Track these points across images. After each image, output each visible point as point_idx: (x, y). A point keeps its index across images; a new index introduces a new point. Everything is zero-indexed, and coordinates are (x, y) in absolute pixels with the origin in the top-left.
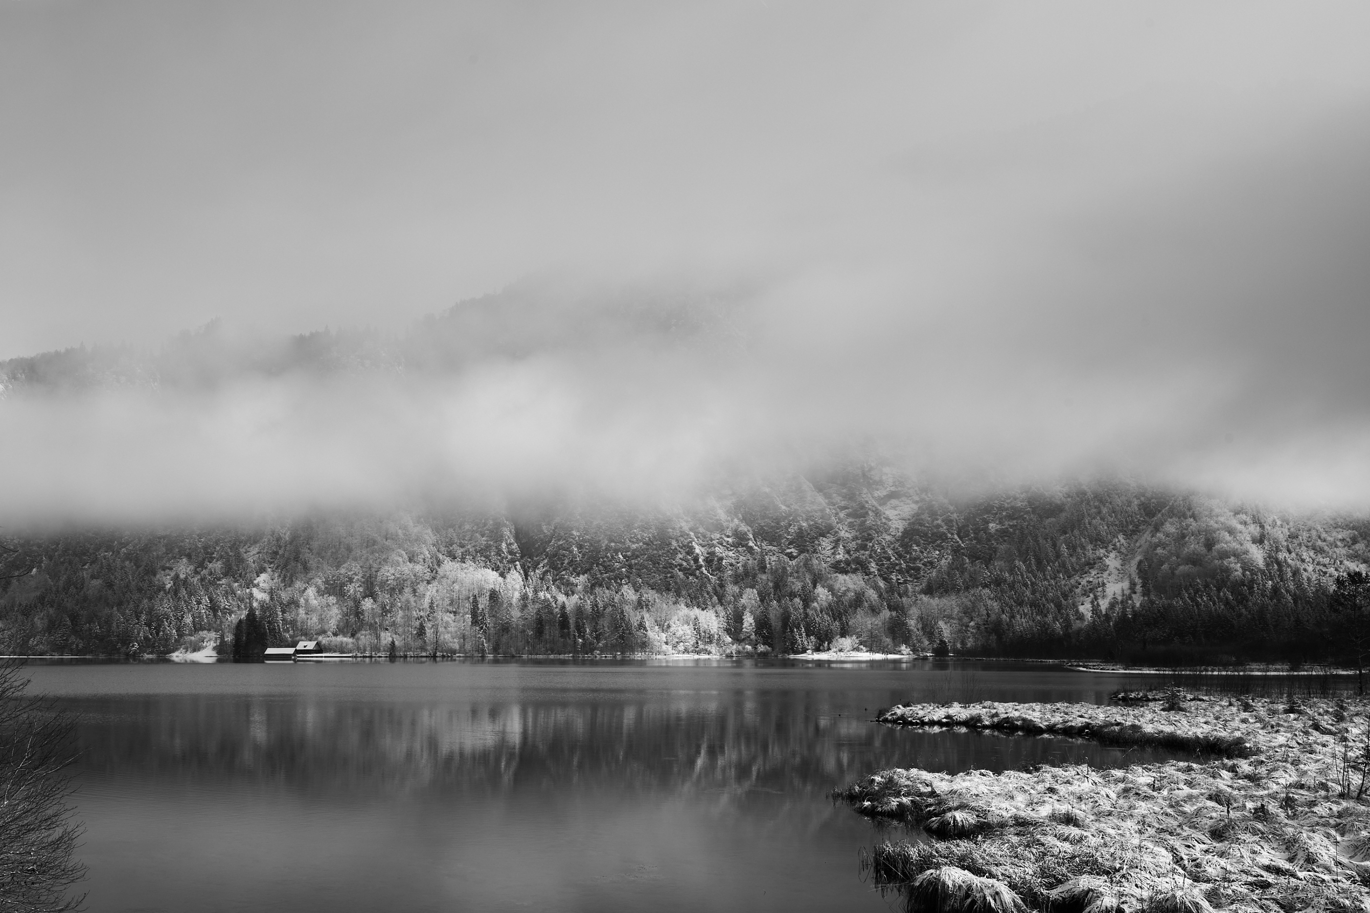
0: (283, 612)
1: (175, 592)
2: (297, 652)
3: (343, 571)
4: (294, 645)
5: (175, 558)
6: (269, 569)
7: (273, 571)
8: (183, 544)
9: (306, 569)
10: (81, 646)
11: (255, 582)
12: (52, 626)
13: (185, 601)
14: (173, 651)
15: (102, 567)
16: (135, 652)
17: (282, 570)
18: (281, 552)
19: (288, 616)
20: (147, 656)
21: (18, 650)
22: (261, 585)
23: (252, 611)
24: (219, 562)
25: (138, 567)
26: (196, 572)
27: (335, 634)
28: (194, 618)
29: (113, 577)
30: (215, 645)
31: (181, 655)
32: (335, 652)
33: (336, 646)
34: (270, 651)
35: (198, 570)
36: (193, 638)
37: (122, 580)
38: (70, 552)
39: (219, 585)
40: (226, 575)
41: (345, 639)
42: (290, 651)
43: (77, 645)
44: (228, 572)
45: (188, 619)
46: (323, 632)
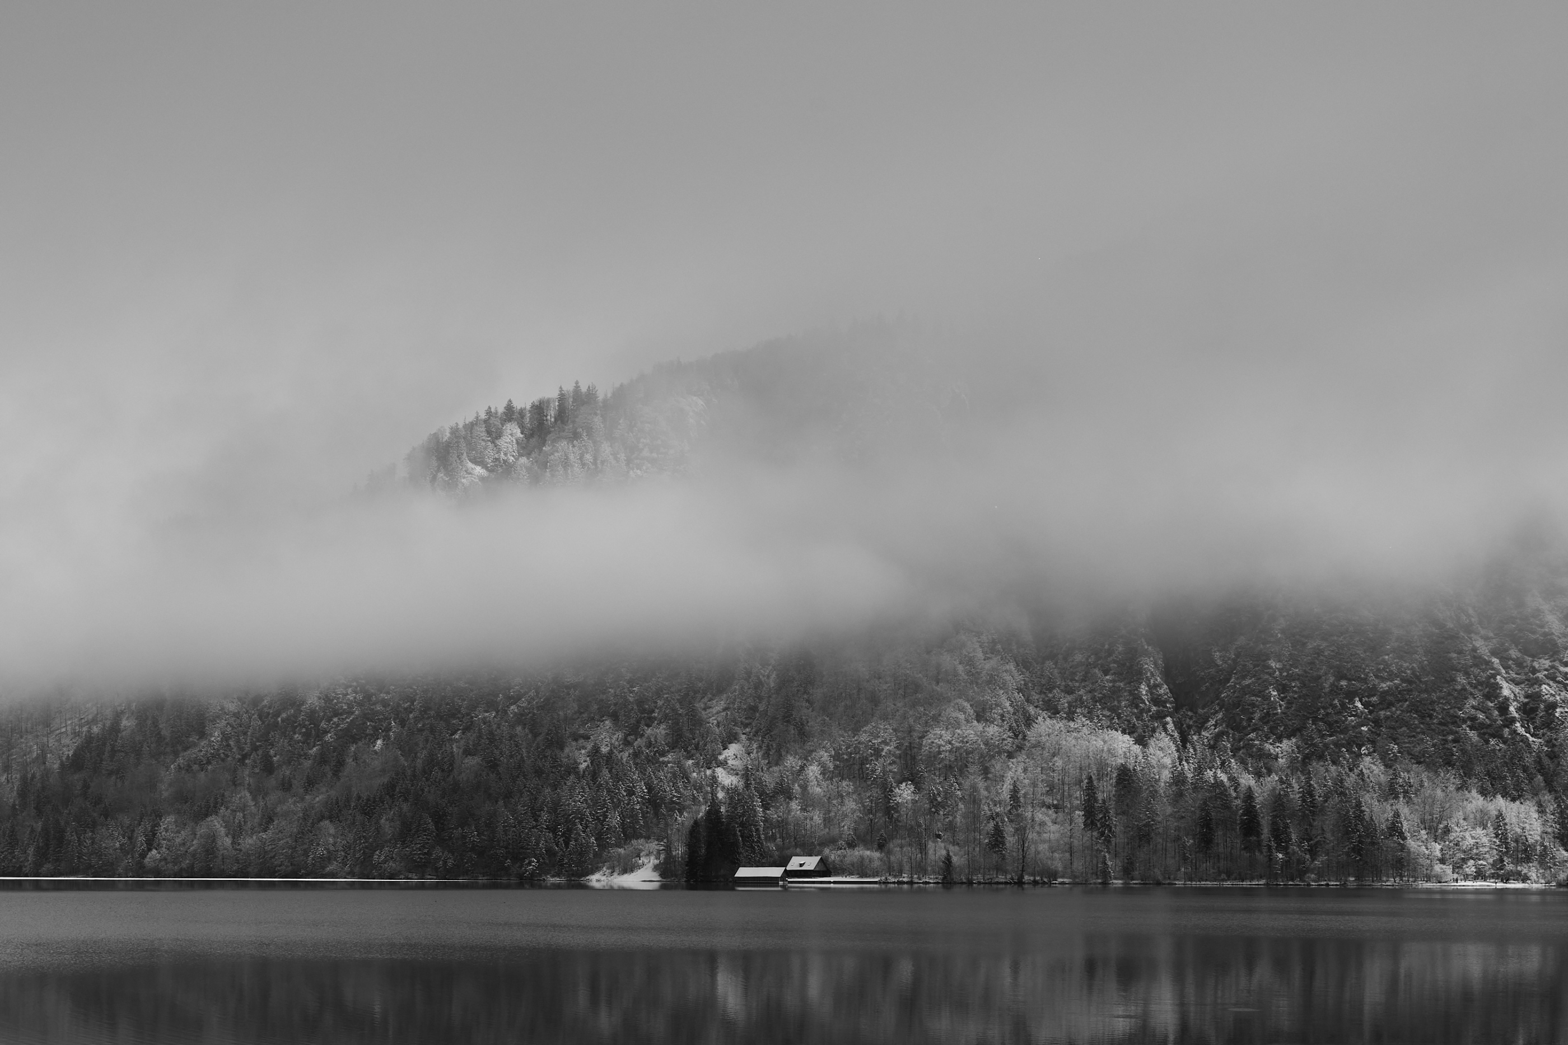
0: (766, 807)
1: (594, 774)
2: (788, 874)
3: (864, 737)
4: (783, 862)
5: (593, 719)
6: (743, 737)
7: (749, 739)
8: (604, 697)
9: (803, 735)
10: (450, 863)
11: (721, 758)
12: (406, 832)
13: (609, 791)
14: (592, 873)
15: (480, 737)
16: (533, 874)
17: (763, 737)
18: (762, 707)
19: (773, 814)
20: (552, 880)
21: (357, 870)
22: (730, 762)
23: (714, 805)
24: (663, 726)
25: (536, 735)
26: (627, 743)
27: (851, 845)
28: (623, 817)
29: (496, 752)
30: (657, 862)
31: (603, 878)
32: (851, 874)
33: (853, 865)
34: (743, 872)
35: (629, 738)
36: (621, 851)
37: (511, 756)
38: (432, 713)
39: (663, 763)
40: (673, 746)
41: (868, 853)
42: (776, 872)
43: (445, 862)
44: (677, 741)
45: (615, 819)
46: (831, 841)
